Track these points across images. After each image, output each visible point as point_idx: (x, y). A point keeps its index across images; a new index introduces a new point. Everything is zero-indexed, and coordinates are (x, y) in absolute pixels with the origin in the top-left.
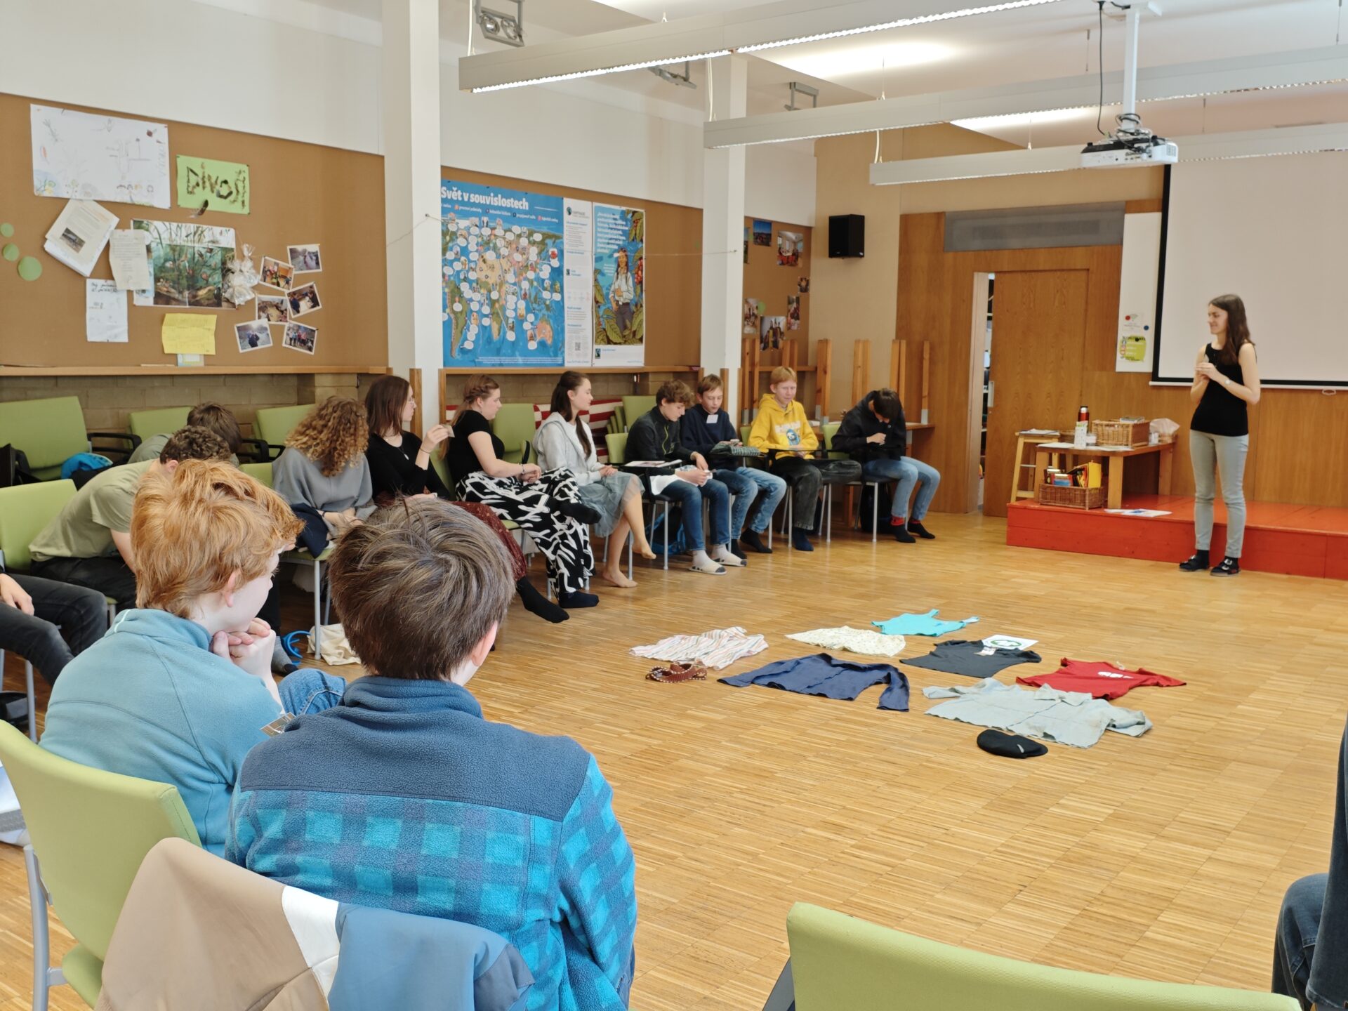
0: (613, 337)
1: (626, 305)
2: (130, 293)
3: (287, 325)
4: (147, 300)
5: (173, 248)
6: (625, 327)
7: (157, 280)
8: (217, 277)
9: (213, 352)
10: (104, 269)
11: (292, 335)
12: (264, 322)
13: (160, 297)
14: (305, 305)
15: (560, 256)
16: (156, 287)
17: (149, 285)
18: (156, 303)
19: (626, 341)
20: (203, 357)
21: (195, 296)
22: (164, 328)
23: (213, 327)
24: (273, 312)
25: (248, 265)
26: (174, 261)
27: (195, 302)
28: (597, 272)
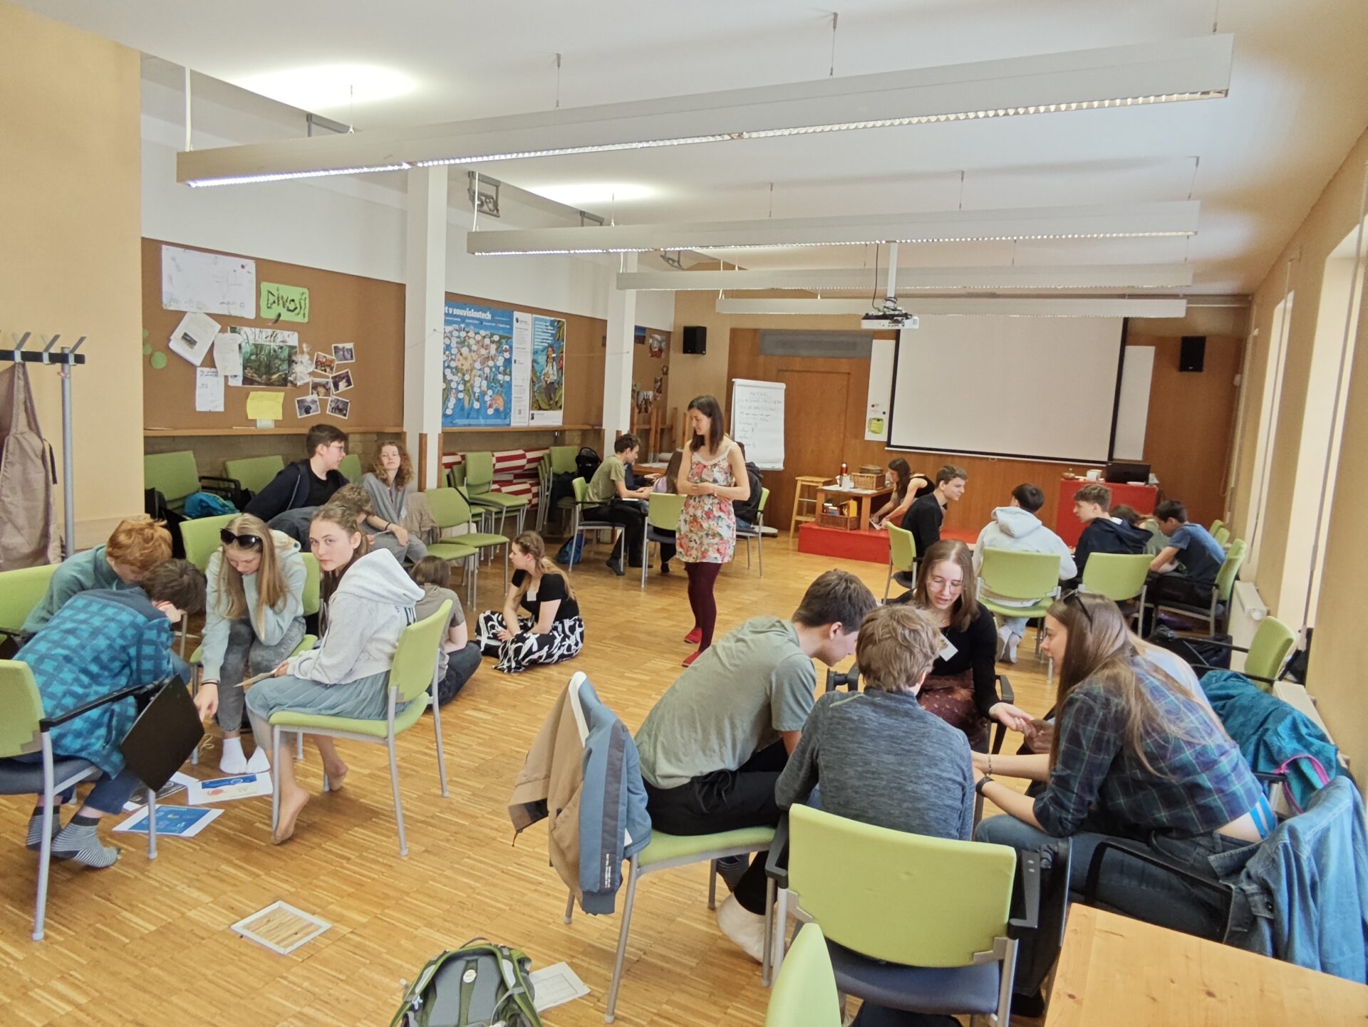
0: (543, 406)
1: (552, 383)
2: (226, 377)
3: (330, 399)
4: (238, 382)
5: (256, 346)
6: (551, 399)
7: (245, 368)
8: (285, 366)
10: (210, 361)
11: (333, 405)
12: (315, 397)
13: (247, 380)
14: (342, 385)
15: (510, 350)
16: (244, 373)
17: (239, 371)
18: (243, 383)
19: (551, 408)
20: (273, 421)
21: (270, 379)
22: (248, 401)
23: (281, 400)
24: (321, 390)
25: (306, 358)
26: (257, 355)
27: (269, 384)
28: (534, 361)
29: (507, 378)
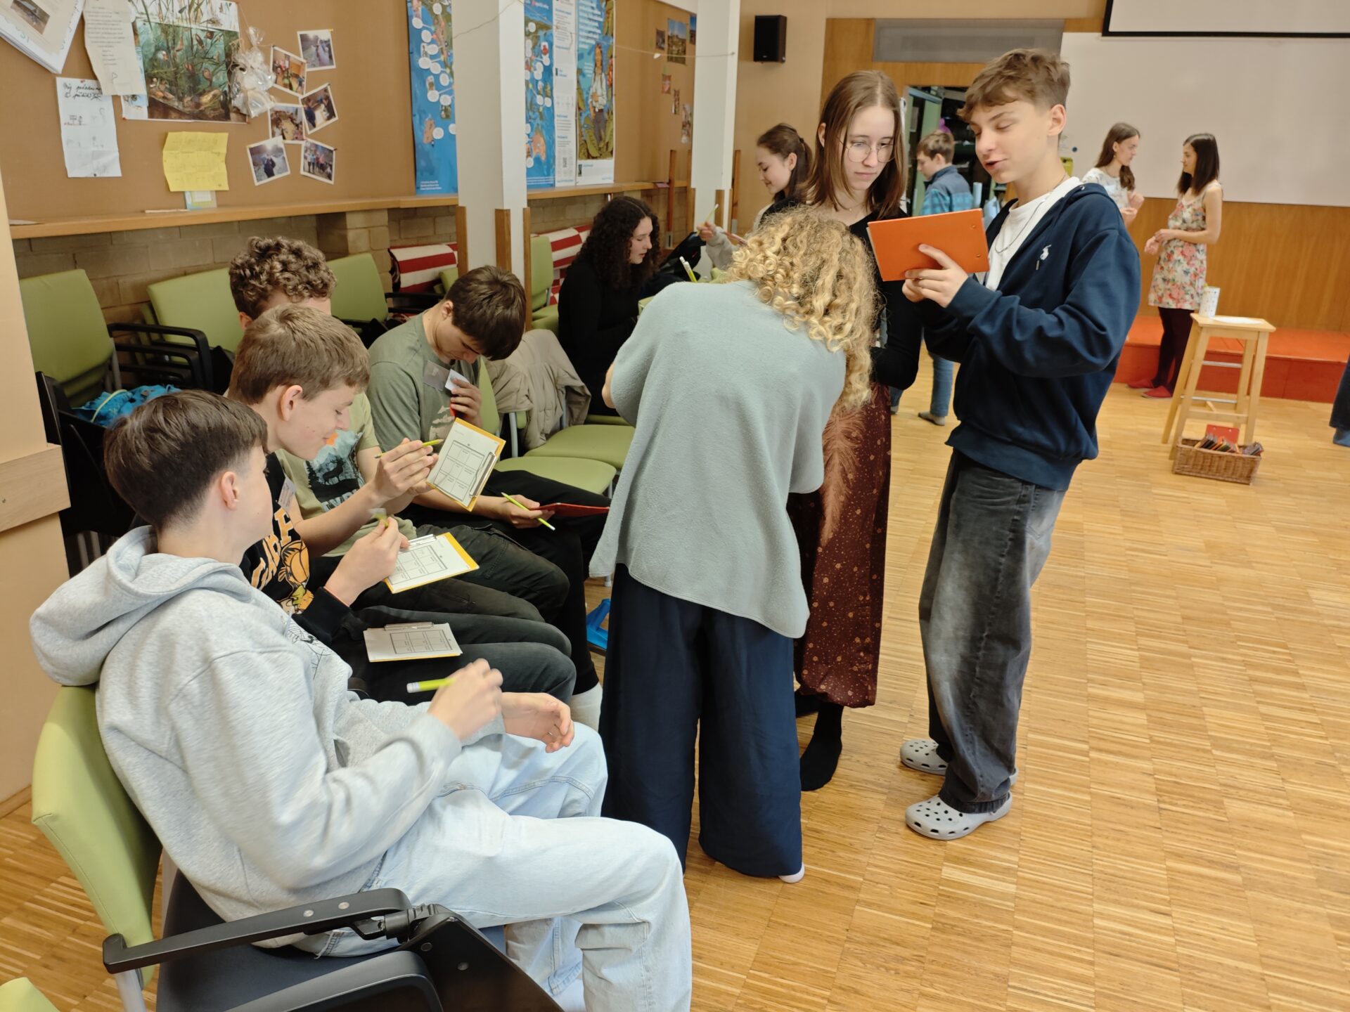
1: (601, 111)
2: (116, 99)
3: (303, 143)
4: (139, 111)
5: (165, 28)
6: (600, 139)
7: (149, 79)
8: (221, 77)
9: (226, 187)
10: (81, 64)
12: (278, 141)
13: (157, 108)
14: (320, 114)
15: (549, 51)
16: (149, 89)
17: (141, 89)
18: (151, 115)
19: (600, 156)
20: (214, 193)
21: (198, 105)
22: (166, 152)
23: (224, 150)
24: (287, 126)
25: (259, 57)
26: (168, 50)
27: (199, 115)
28: (580, 72)
29: (548, 102)
